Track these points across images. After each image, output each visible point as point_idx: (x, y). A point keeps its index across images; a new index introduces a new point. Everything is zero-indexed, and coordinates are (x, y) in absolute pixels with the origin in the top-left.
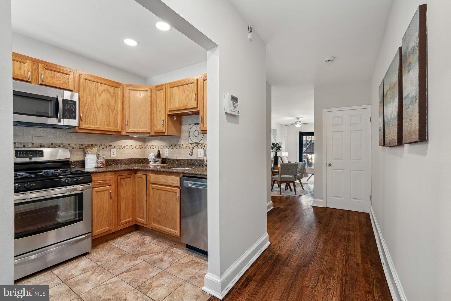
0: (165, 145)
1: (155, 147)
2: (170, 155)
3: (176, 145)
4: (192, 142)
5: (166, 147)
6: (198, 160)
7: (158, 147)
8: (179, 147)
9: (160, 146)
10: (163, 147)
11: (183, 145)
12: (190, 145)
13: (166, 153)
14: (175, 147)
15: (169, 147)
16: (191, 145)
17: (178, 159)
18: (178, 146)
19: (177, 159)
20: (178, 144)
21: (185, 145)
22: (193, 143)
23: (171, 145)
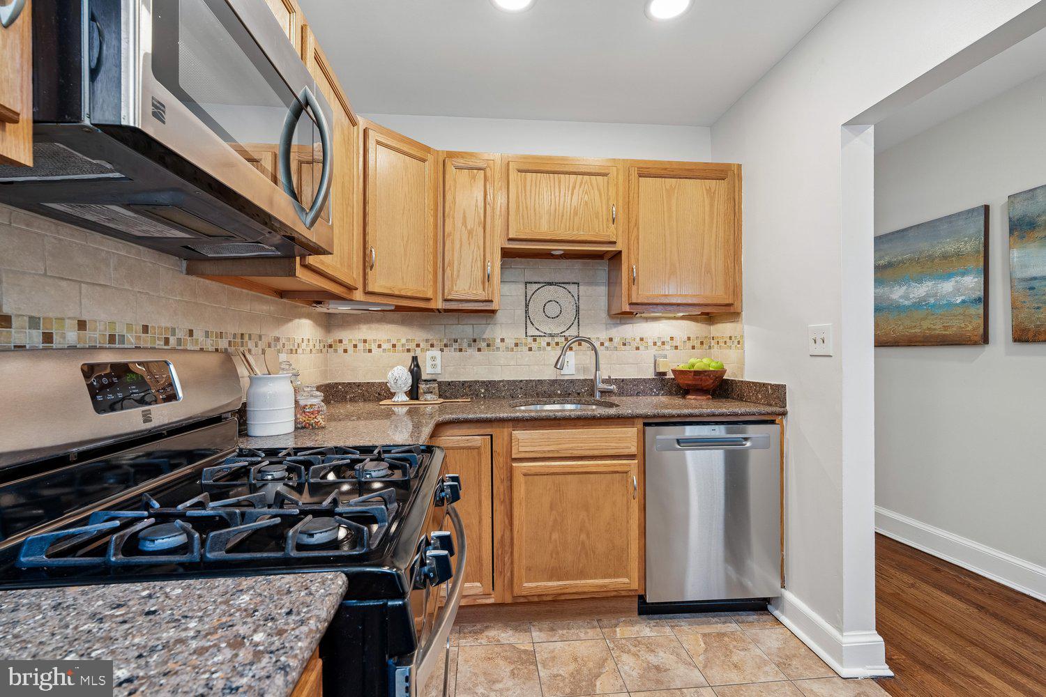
0: (427, 341)
1: (380, 346)
2: (451, 369)
3: (475, 341)
4: (537, 333)
5: (432, 346)
6: (563, 381)
7: (394, 346)
8: (488, 345)
9: (403, 341)
10: (418, 346)
11: (502, 340)
12: (530, 340)
13: (435, 364)
14: (470, 346)
15: (446, 346)
16: (535, 340)
17: (490, 382)
18: (483, 345)
19: (483, 382)
20: (484, 337)
21: (510, 342)
22: (543, 334)
23: (456, 341)
